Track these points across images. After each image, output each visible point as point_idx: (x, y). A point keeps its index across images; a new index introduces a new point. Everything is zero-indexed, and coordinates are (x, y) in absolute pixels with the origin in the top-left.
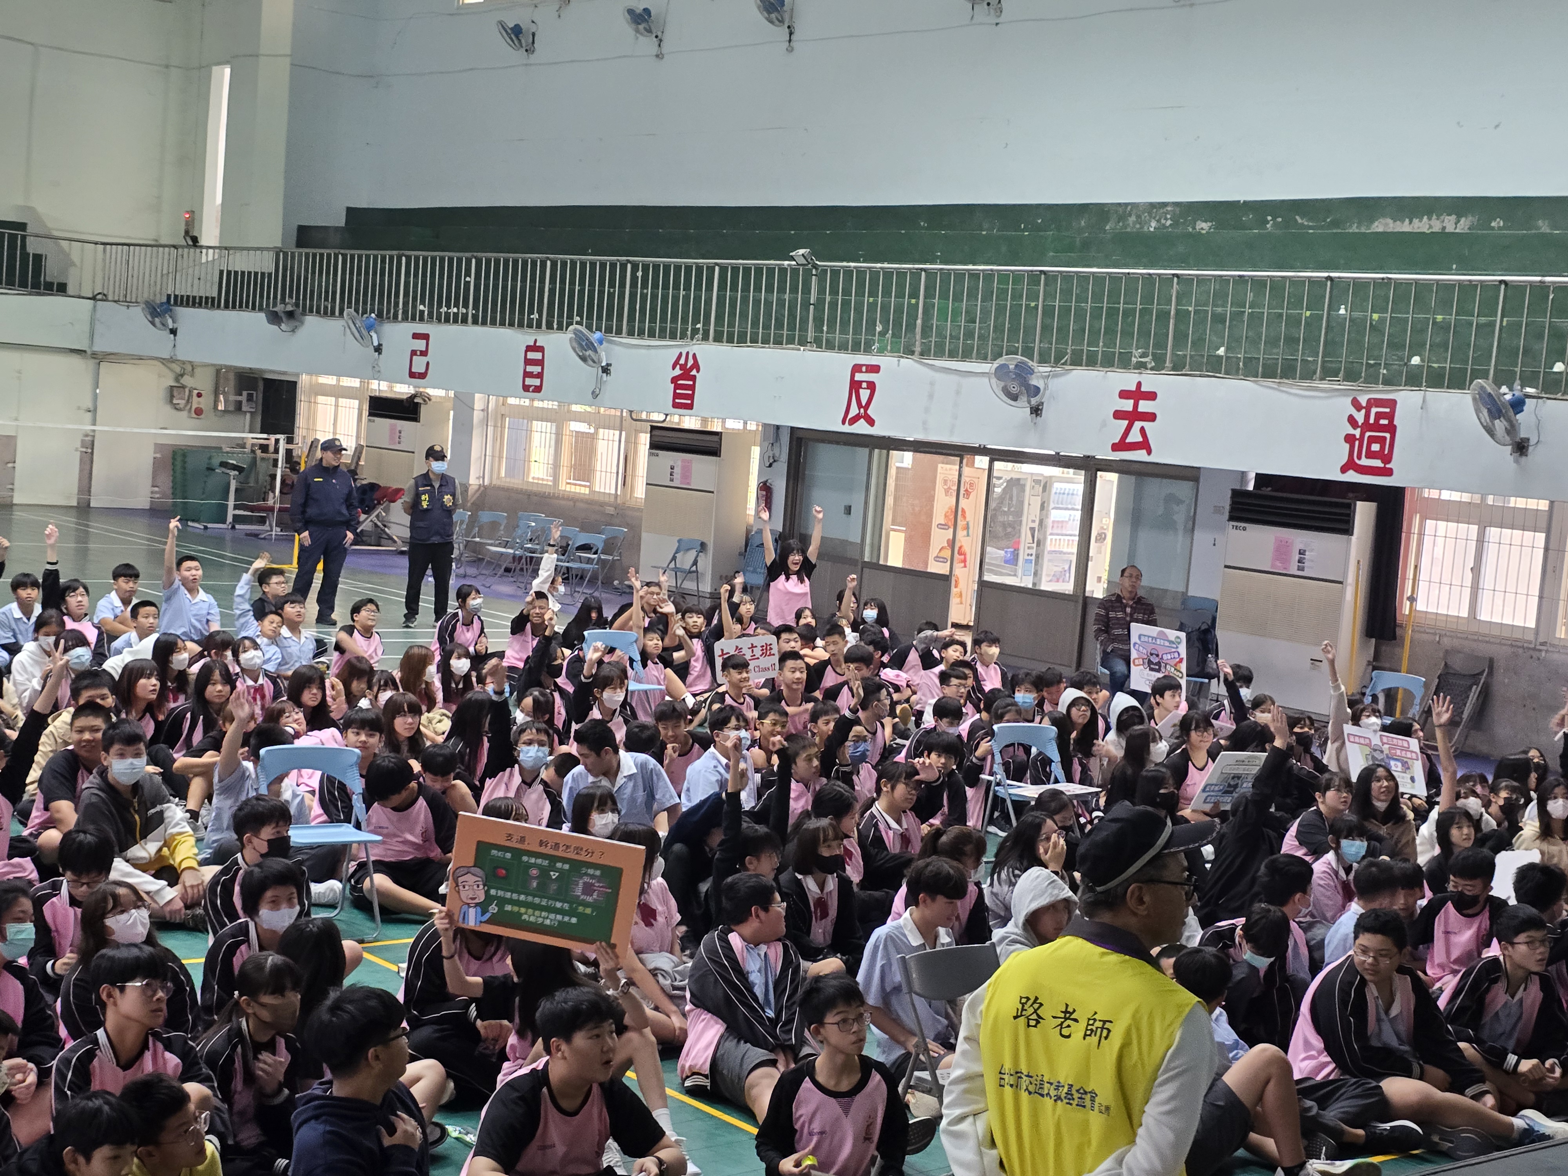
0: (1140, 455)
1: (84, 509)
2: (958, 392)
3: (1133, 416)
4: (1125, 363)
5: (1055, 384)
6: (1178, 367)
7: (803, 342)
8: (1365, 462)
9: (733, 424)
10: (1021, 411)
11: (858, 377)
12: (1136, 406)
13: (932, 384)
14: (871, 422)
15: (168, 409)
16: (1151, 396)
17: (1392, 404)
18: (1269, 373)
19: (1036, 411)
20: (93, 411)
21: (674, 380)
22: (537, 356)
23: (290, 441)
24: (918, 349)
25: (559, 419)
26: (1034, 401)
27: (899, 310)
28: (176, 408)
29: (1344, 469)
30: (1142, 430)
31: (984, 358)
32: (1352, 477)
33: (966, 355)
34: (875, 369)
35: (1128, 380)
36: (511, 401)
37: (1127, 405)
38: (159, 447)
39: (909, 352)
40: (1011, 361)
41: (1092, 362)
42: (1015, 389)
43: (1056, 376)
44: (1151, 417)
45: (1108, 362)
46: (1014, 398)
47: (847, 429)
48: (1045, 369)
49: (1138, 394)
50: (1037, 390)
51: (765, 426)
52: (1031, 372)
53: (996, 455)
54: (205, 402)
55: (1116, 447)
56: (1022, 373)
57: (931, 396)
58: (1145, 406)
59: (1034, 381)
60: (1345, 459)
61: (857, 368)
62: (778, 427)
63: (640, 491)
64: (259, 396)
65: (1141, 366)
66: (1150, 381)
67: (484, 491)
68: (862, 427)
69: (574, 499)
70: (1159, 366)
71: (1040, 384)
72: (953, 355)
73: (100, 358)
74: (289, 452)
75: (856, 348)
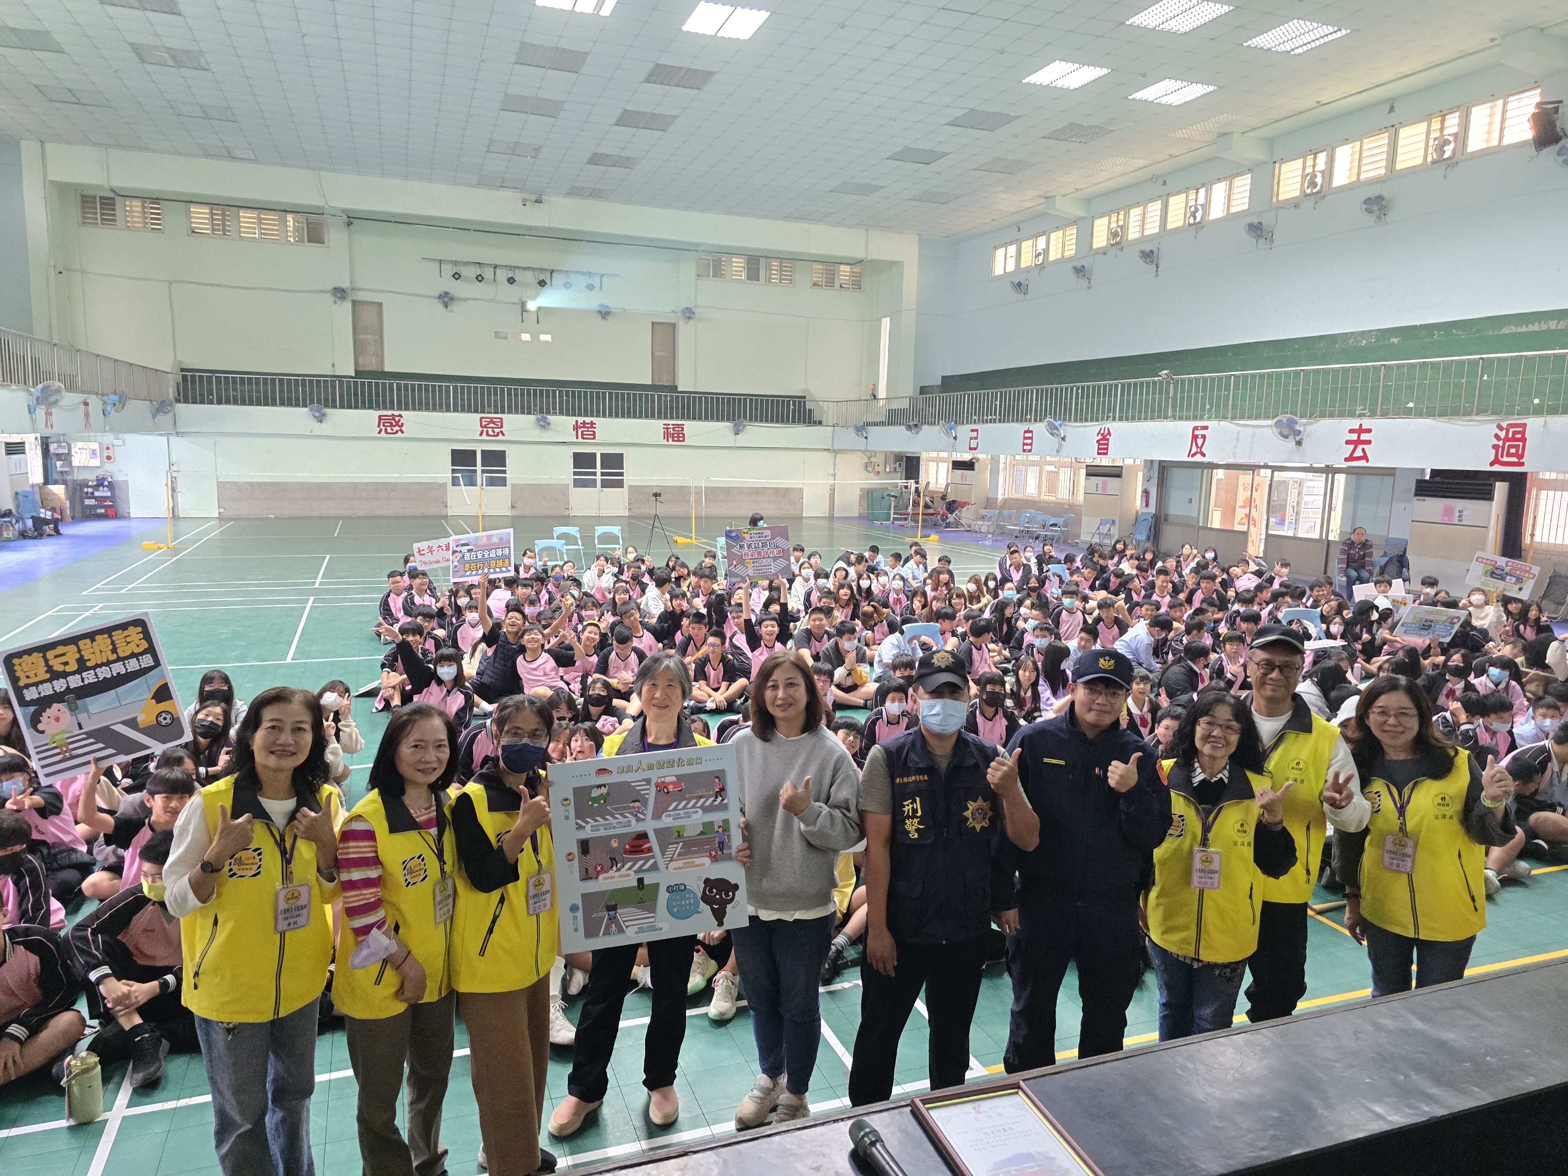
0: (1362, 463)
1: (831, 518)
2: (1253, 437)
3: (1358, 442)
4: (1352, 415)
5: (1310, 428)
6: (1384, 415)
7: (1166, 417)
8: (1505, 459)
9: (1129, 462)
10: (1290, 444)
11: (1196, 432)
12: (1359, 437)
13: (1238, 433)
14: (1204, 455)
15: (865, 472)
16: (1369, 431)
17: (1524, 426)
18: (1442, 414)
19: (1299, 443)
20: (834, 475)
21: (1098, 441)
22: (1029, 435)
23: (917, 483)
24: (1230, 416)
25: (1041, 464)
26: (1298, 438)
27: (1219, 397)
28: (869, 472)
29: (1492, 464)
30: (1363, 450)
31: (1268, 418)
32: (1497, 468)
33: (1258, 417)
34: (1206, 428)
35: (1355, 423)
36: (1018, 457)
37: (1354, 437)
38: (861, 489)
39: (1225, 418)
40: (1284, 418)
41: (1331, 415)
42: (1285, 432)
43: (1311, 424)
44: (1369, 442)
45: (1341, 415)
46: (1286, 437)
47: (1190, 459)
48: (1304, 421)
49: (1360, 430)
50: (1300, 432)
51: (1145, 461)
52: (1296, 423)
53: (1274, 469)
54: (881, 469)
55: (1346, 460)
56: (1291, 424)
57: (1237, 439)
58: (1364, 437)
59: (1297, 428)
60: (1492, 458)
61: (1196, 428)
62: (1152, 461)
63: (1081, 497)
64: (904, 464)
65: (1361, 416)
66: (1367, 423)
67: (1005, 501)
68: (1198, 458)
69: (1049, 503)
70: (1373, 415)
71: (1302, 429)
72: (1250, 418)
73: (836, 452)
74: (917, 489)
75: (1195, 418)
